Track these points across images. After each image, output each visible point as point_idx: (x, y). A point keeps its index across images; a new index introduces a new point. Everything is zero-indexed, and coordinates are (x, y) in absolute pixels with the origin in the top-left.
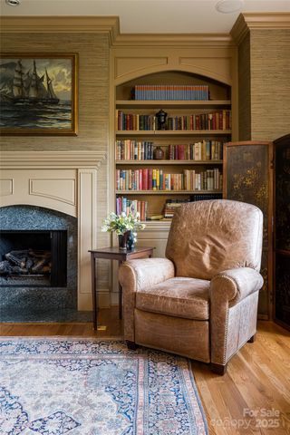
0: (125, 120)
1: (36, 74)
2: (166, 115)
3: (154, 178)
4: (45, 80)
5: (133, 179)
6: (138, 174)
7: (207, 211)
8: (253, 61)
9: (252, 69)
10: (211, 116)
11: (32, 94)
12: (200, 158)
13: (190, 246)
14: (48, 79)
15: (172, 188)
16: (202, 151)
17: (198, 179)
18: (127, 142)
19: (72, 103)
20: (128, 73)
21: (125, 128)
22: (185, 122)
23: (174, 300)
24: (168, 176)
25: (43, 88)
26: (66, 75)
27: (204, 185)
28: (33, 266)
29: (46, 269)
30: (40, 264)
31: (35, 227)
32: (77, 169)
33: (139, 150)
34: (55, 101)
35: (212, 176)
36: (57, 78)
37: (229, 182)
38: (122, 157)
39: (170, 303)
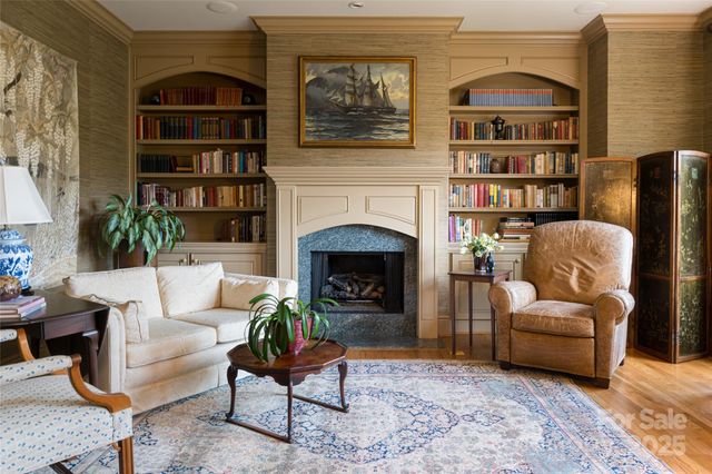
0: (458, 128)
1: (370, 80)
2: (504, 121)
3: (491, 194)
4: (380, 86)
5: (467, 194)
6: (473, 189)
7: (571, 233)
8: (610, 67)
9: (609, 75)
10: (555, 124)
11: (366, 102)
12: (543, 172)
13: (555, 269)
14: (384, 86)
15: (511, 206)
16: (545, 162)
17: (540, 195)
18: (461, 154)
19: (410, 112)
20: (463, 75)
21: (458, 138)
22: (527, 130)
23: (556, 319)
24: (507, 192)
25: (377, 96)
26: (404, 81)
27: (547, 202)
28: (361, 291)
29: (375, 294)
30: (369, 288)
31: (370, 248)
32: (418, 186)
33: (474, 163)
34: (392, 111)
35: (556, 192)
36: (393, 83)
37: (587, 201)
38: (455, 170)
39: (553, 321)
